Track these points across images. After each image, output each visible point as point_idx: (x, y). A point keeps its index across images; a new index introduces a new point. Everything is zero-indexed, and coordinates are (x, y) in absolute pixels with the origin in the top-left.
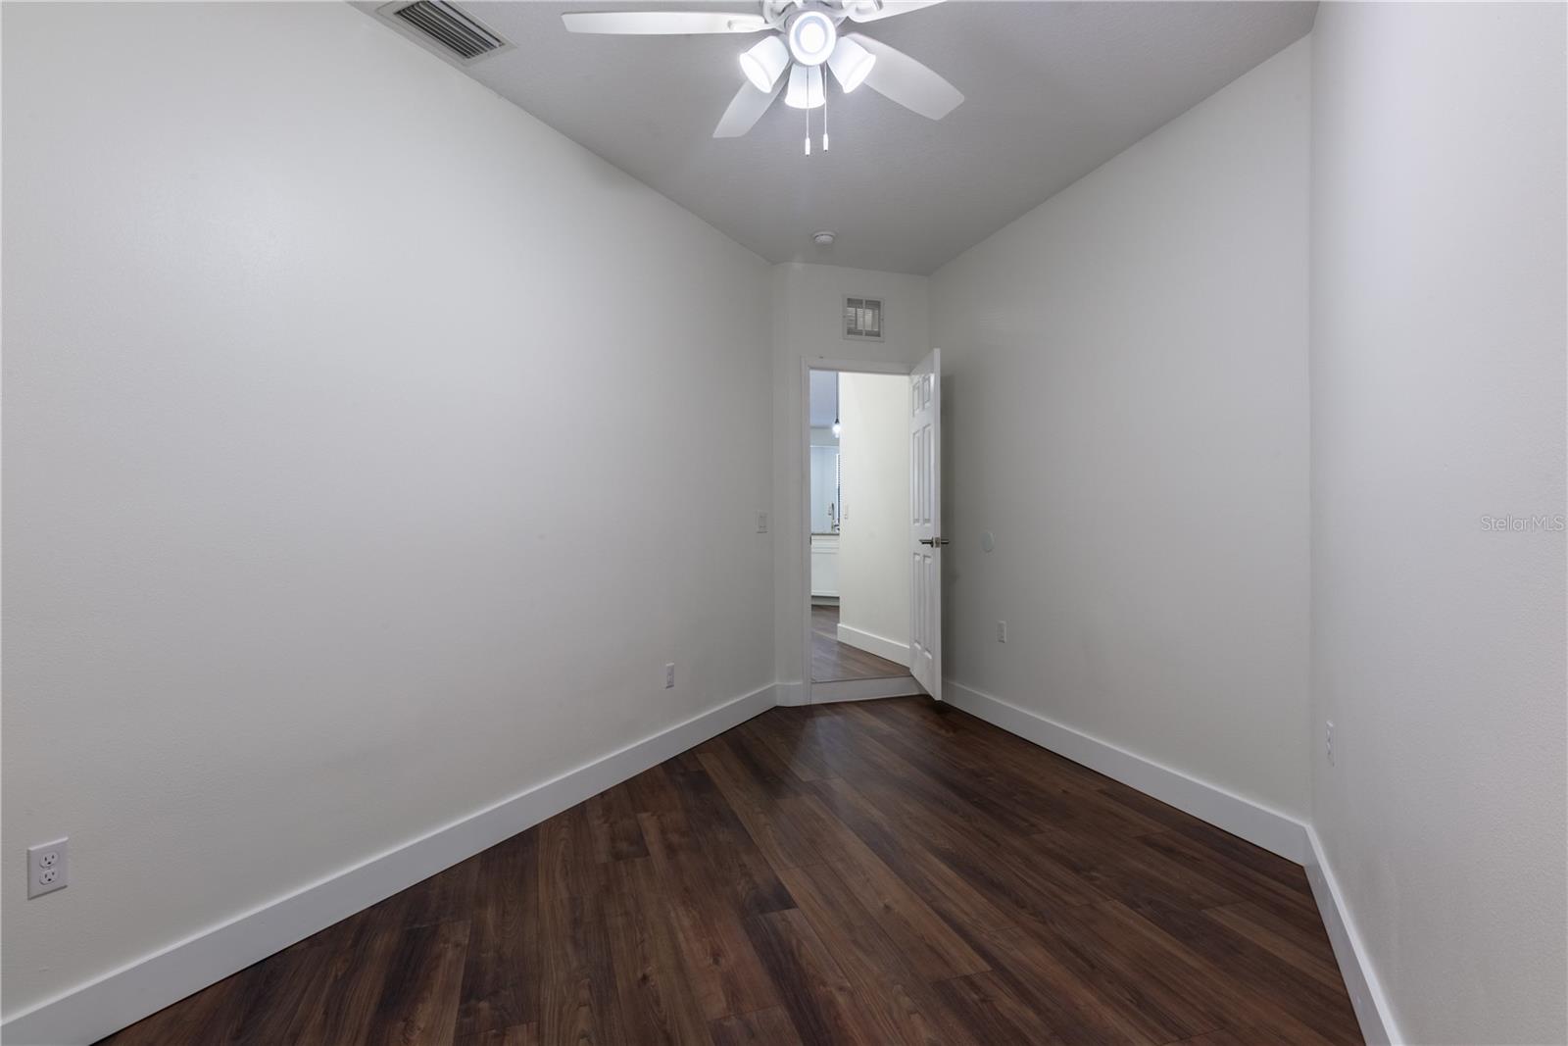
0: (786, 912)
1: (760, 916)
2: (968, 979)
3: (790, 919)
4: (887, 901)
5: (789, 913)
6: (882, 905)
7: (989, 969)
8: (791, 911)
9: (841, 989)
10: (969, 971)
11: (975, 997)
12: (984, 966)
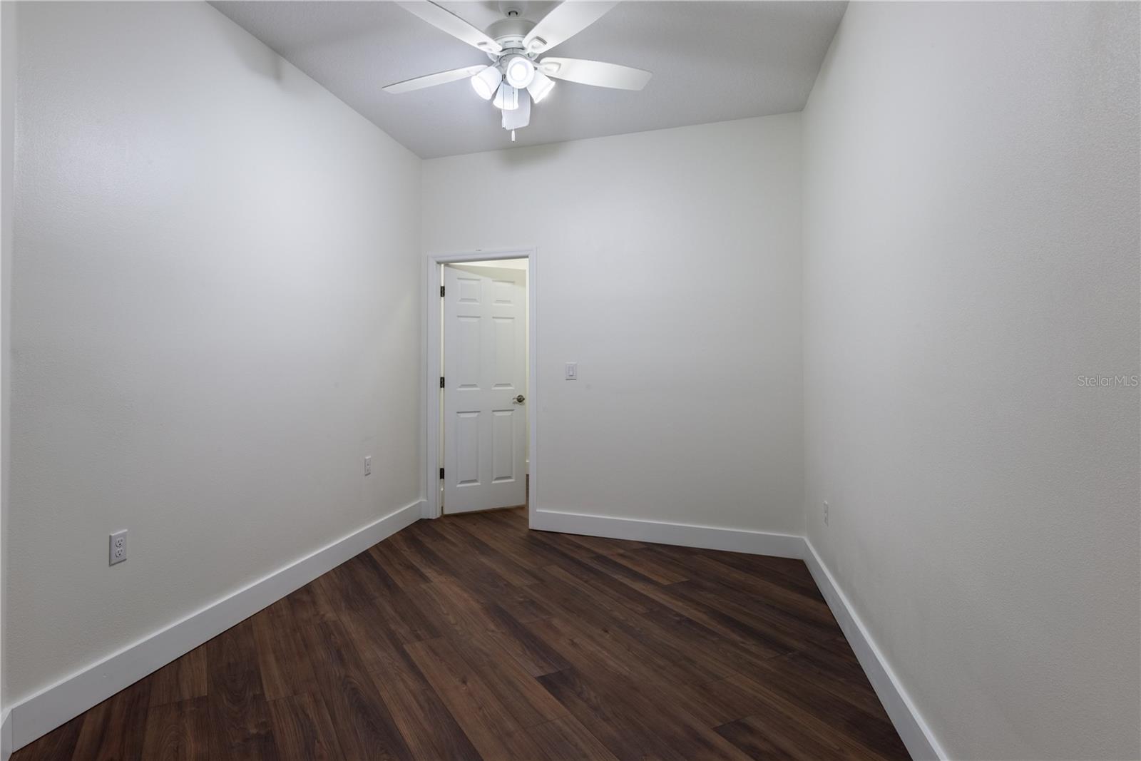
0: (543, 674)
1: (561, 669)
2: (419, 638)
3: (537, 668)
4: (464, 688)
5: (539, 673)
6: (468, 684)
7: (405, 646)
8: (539, 675)
9: (493, 631)
10: (418, 644)
11: (419, 632)
12: (407, 647)
